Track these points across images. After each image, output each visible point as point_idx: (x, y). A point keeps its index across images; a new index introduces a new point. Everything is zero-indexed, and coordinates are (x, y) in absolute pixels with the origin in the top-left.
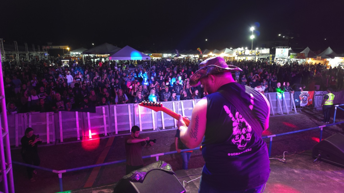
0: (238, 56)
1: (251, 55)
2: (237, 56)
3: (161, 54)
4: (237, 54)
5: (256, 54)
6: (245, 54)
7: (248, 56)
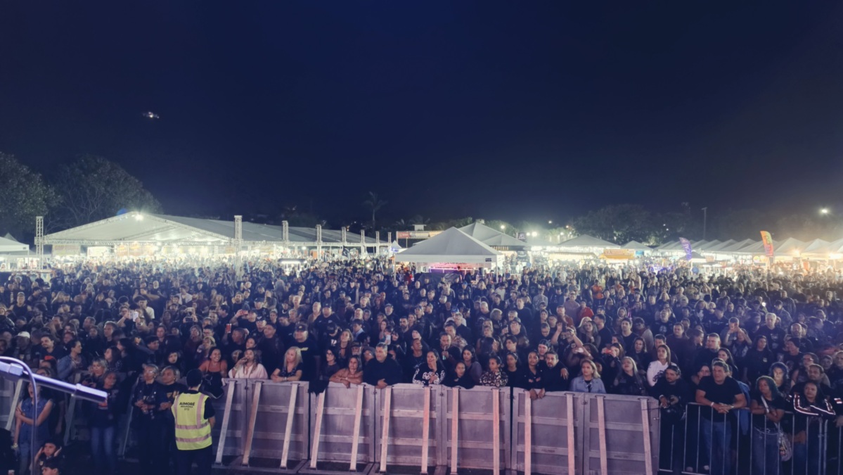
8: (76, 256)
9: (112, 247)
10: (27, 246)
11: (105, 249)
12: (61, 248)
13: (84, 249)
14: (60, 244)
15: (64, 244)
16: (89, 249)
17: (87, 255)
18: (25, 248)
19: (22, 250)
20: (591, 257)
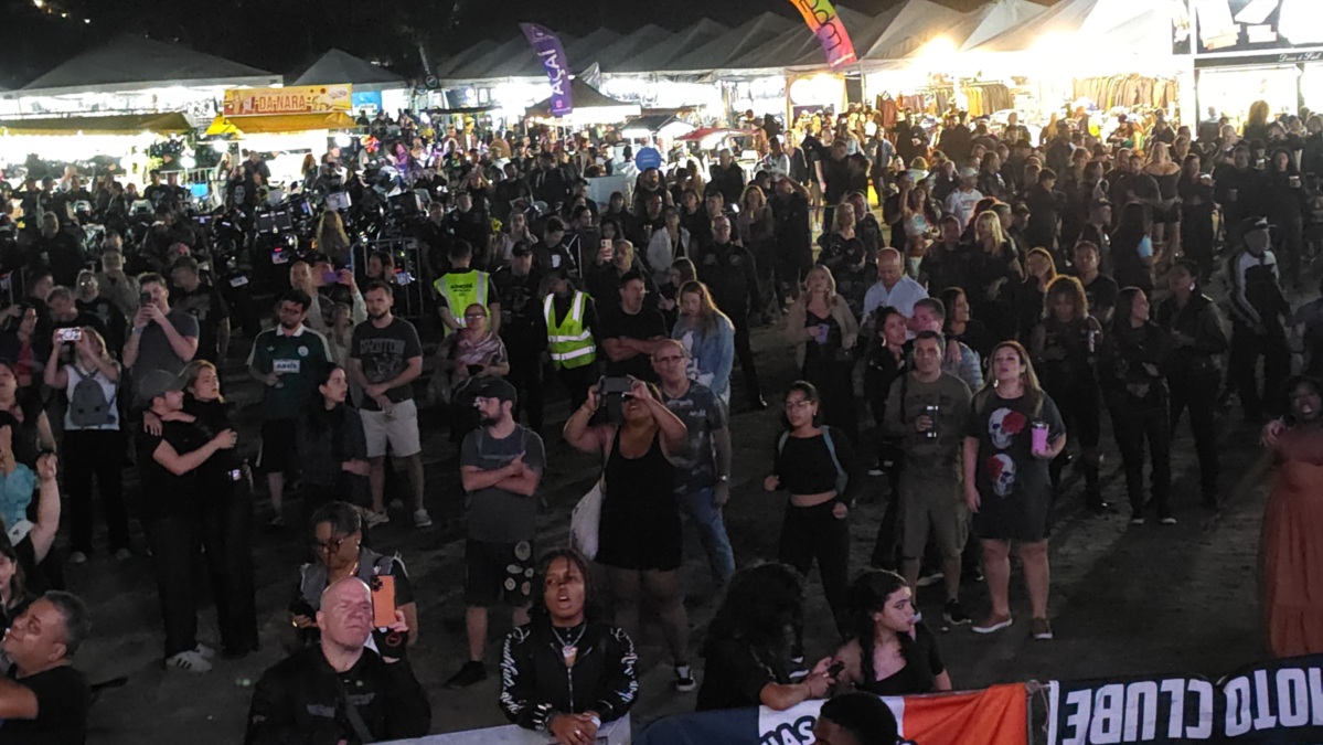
0: (1199, 63)
3: (333, 89)
4: (1181, 48)
6: (1281, 42)
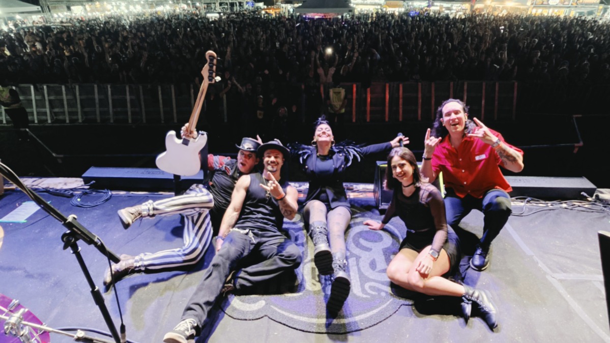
1: (562, 5)
2: (533, 6)
5: (572, 4)
7: (555, 7)
8: (65, 13)
9: (85, 6)
10: (39, 7)
11: (80, 7)
12: (55, 8)
13: (69, 8)
14: (54, 5)
15: (57, 5)
16: (72, 8)
17: (72, 13)
18: (38, 9)
19: (37, 10)
20: (379, 7)
